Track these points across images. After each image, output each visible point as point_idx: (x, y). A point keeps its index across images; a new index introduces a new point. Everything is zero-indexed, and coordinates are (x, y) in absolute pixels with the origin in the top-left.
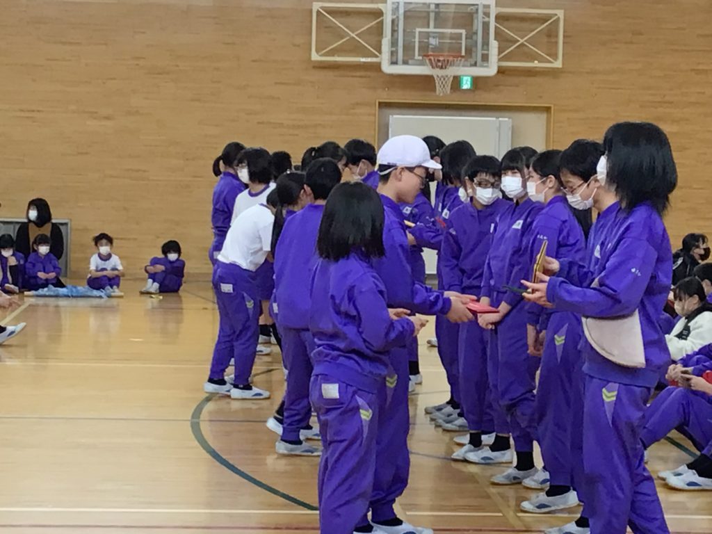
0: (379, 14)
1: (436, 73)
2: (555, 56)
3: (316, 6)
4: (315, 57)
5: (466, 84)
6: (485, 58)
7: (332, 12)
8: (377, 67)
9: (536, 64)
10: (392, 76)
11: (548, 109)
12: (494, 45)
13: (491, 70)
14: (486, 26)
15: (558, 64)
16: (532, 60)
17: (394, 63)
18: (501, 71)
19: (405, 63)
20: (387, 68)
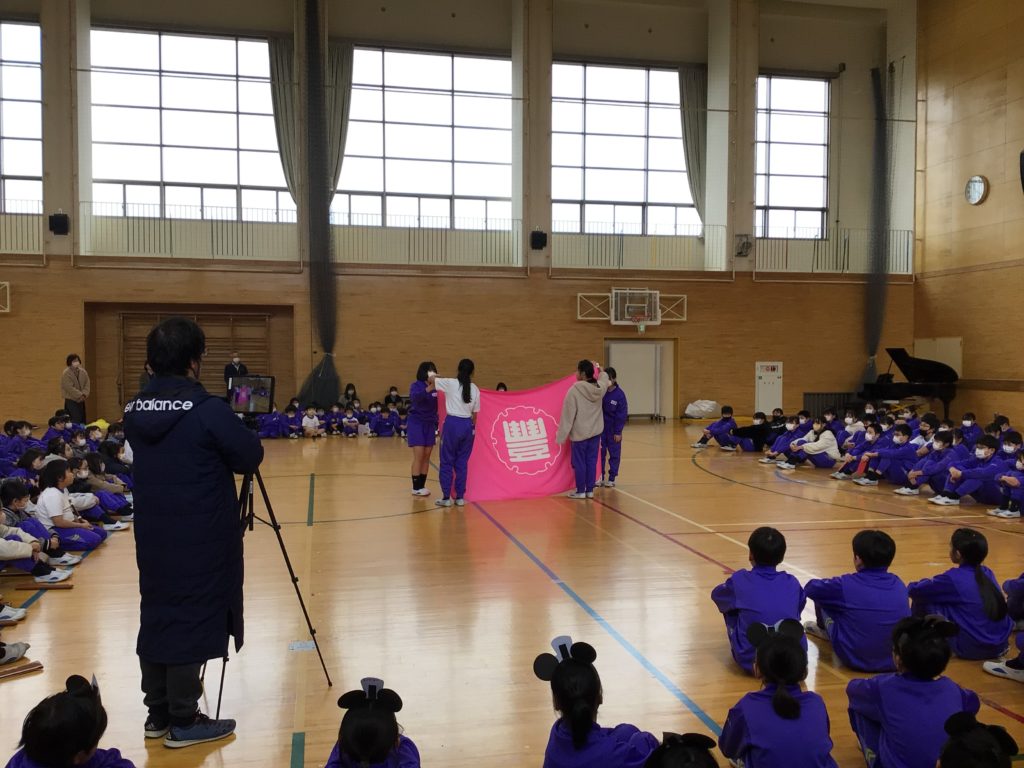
1: (636, 324)
2: (683, 316)
3: (580, 295)
4: (579, 318)
5: (642, 328)
6: (654, 317)
7: (585, 296)
8: (609, 322)
9: (674, 319)
11: (674, 339)
12: (659, 311)
13: (657, 323)
14: (655, 303)
15: (685, 319)
16: (672, 317)
17: (616, 319)
18: (663, 323)
19: (621, 320)
20: (614, 322)
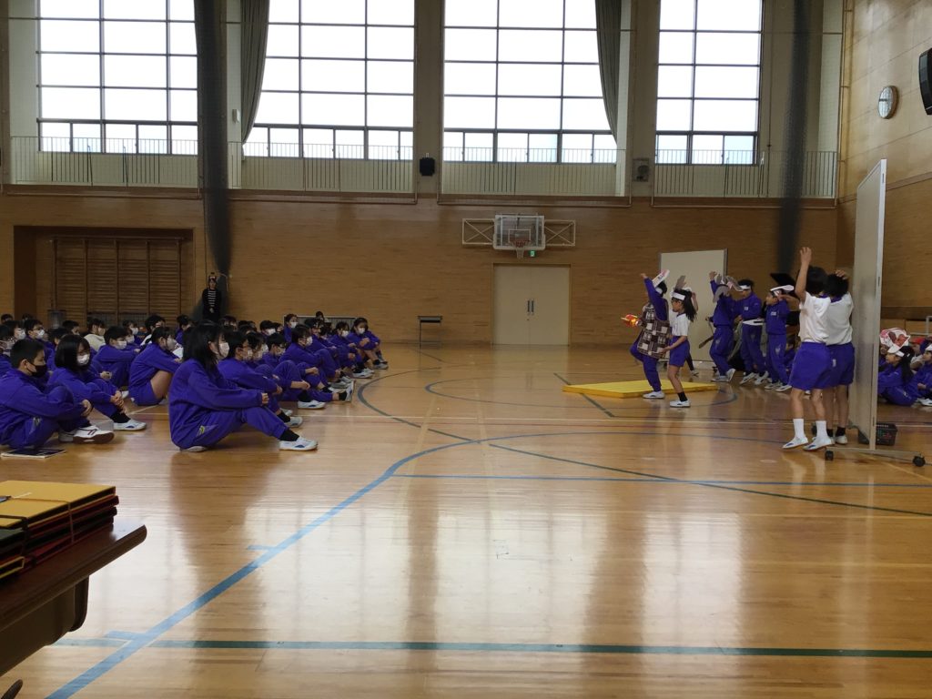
0: (492, 223)
1: (518, 249)
2: (571, 241)
3: (464, 220)
4: (463, 243)
5: (533, 254)
6: (540, 242)
7: (472, 223)
8: (491, 246)
9: (563, 245)
10: (498, 250)
11: (570, 266)
12: (544, 236)
13: (543, 247)
14: (540, 229)
15: (573, 244)
16: (562, 243)
17: (498, 245)
18: (547, 248)
19: (504, 245)
20: (495, 247)
